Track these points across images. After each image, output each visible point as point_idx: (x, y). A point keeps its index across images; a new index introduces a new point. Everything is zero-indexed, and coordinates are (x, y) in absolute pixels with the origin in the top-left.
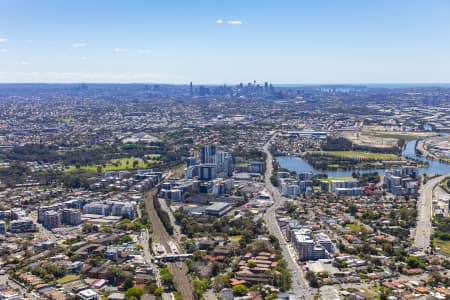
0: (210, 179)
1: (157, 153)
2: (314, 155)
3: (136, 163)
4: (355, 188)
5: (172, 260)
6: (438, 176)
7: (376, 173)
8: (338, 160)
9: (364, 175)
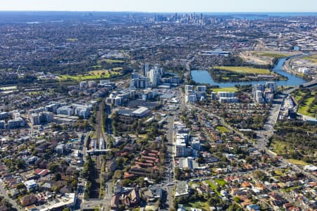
0: (144, 88)
1: (119, 67)
2: (216, 70)
3: (104, 74)
4: (232, 98)
5: (97, 154)
6: (291, 88)
7: (251, 85)
8: (230, 74)
9: (243, 87)
